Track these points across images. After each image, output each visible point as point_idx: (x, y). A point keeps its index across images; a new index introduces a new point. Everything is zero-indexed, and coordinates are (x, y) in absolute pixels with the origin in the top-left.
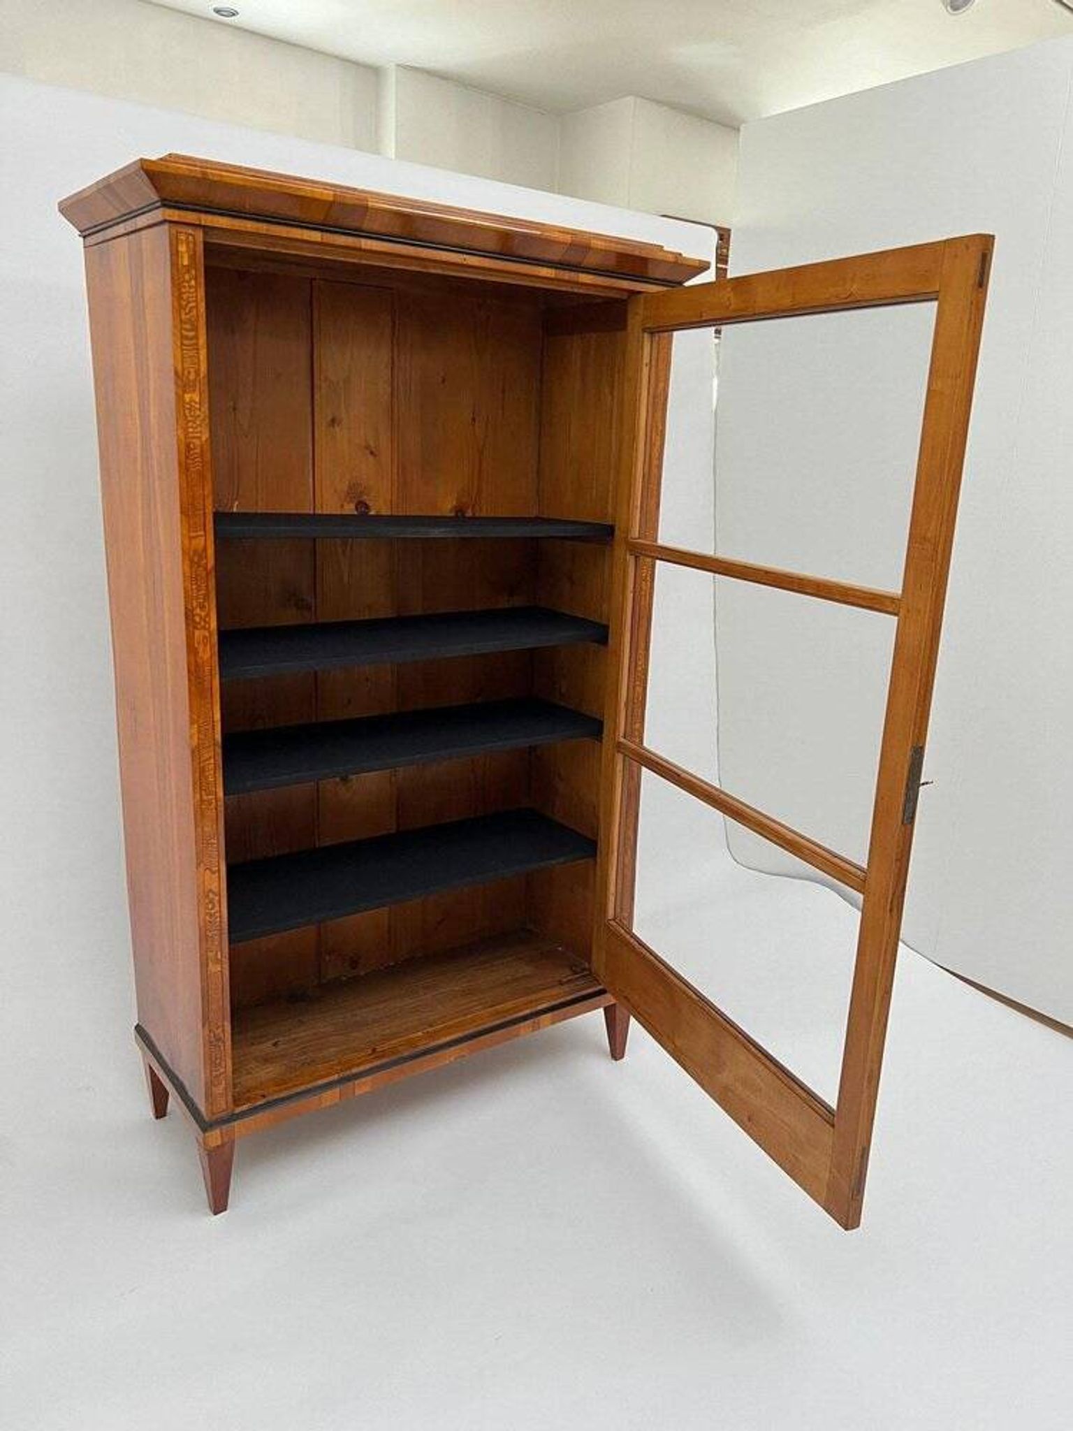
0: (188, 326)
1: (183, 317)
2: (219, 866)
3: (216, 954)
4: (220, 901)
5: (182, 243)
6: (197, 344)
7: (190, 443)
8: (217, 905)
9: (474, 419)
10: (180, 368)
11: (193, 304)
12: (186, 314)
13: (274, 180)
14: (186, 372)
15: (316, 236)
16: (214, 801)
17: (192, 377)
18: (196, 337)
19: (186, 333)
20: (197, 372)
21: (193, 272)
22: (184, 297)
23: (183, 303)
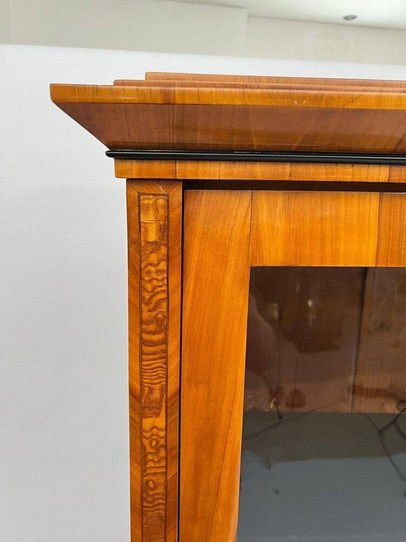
0: (152, 327)
1: (145, 315)
5: (147, 210)
6: (166, 351)
7: (148, 481)
10: (138, 387)
13: (300, 89)
17: (156, 395)
18: (165, 342)
19: (146, 337)
20: (164, 389)
21: (164, 250)
22: (149, 287)
23: (147, 296)
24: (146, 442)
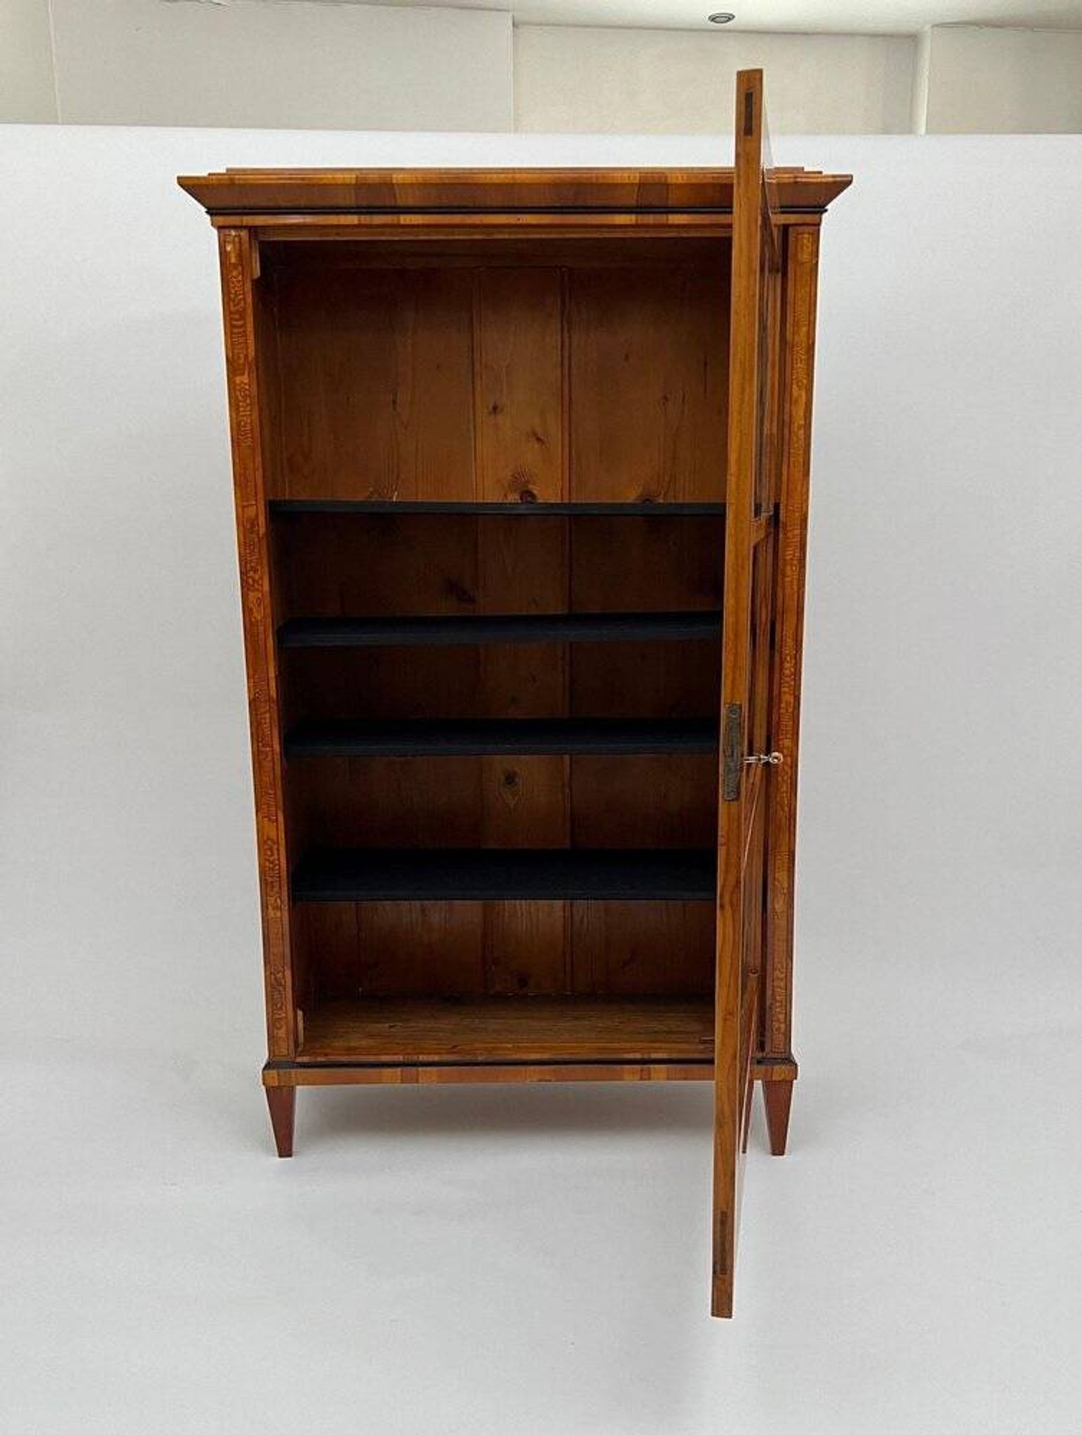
0: (237, 316)
1: (233, 308)
2: (277, 816)
3: (276, 900)
4: (278, 850)
5: (229, 245)
6: (245, 332)
7: (240, 422)
8: (276, 852)
9: (666, 398)
10: (230, 354)
11: (241, 297)
12: (235, 306)
14: (236, 357)
15: (353, 219)
16: (270, 753)
17: (242, 361)
18: (244, 325)
19: (235, 323)
20: (246, 356)
21: (240, 268)
22: (233, 291)
23: (232, 296)
24: (238, 393)
